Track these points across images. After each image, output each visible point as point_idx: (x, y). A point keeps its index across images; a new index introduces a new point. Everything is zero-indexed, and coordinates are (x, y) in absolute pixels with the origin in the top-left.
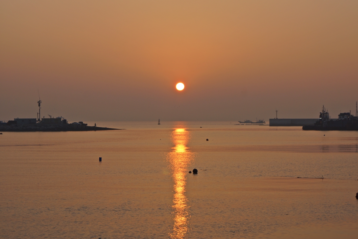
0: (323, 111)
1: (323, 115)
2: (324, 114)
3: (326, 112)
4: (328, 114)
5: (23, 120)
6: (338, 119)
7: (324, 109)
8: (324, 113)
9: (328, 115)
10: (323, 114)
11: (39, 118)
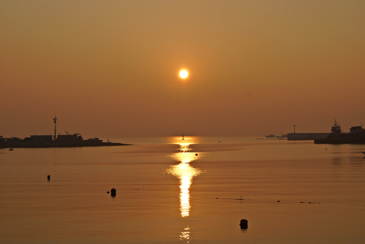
0: (335, 125)
1: (334, 128)
3: (338, 126)
4: (340, 128)
6: (350, 133)
7: (336, 123)
11: (55, 135)
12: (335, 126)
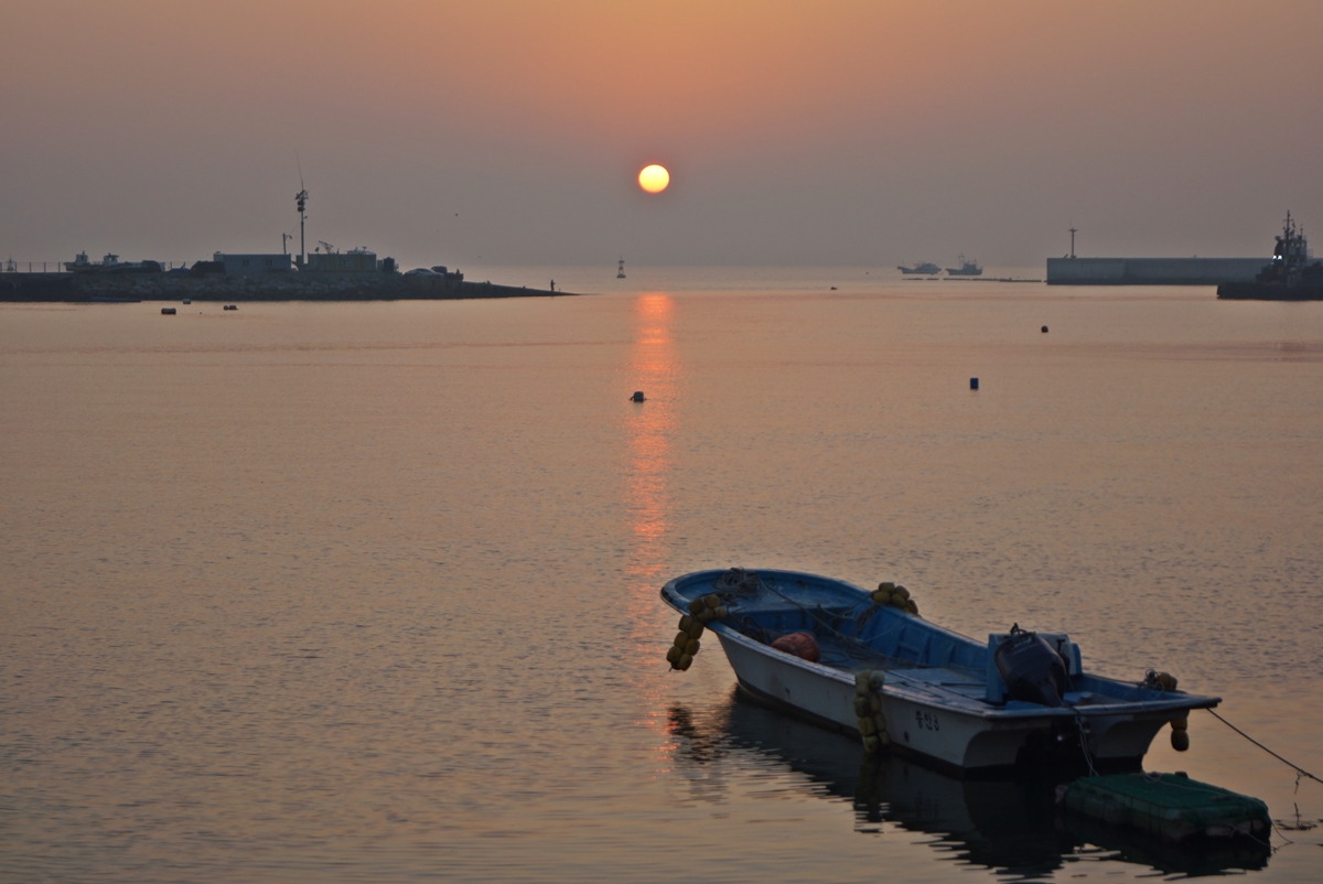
0: (1287, 232)
1: (1285, 245)
2: (1292, 240)
3: (1296, 234)
4: (1305, 242)
5: (246, 260)
7: (1291, 226)
8: (1290, 238)
9: (1303, 245)
10: (1288, 242)
11: (300, 253)
12: (1287, 236)
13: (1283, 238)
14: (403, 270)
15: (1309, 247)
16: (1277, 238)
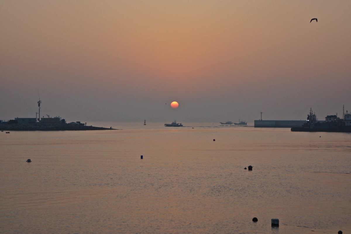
0: (311, 113)
2: (312, 116)
3: (313, 114)
5: (23, 120)
6: (325, 121)
7: (312, 112)
8: (311, 115)
9: (315, 117)
10: (311, 116)
11: (39, 118)
12: (311, 114)
13: (310, 115)
14: (67, 122)
15: (316, 118)
16: (308, 115)
